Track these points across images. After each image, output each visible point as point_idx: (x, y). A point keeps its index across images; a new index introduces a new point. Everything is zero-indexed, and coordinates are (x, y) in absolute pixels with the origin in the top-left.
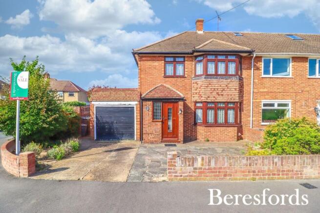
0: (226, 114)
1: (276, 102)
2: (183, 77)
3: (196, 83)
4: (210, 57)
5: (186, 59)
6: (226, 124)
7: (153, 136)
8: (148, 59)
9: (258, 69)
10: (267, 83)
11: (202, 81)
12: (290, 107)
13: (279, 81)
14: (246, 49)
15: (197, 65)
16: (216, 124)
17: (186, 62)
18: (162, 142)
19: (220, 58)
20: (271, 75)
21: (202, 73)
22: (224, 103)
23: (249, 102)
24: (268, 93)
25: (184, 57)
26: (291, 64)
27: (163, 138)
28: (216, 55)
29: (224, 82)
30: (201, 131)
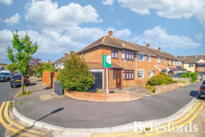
0: (131, 75)
1: (141, 70)
2: (117, 59)
3: (122, 62)
4: (127, 52)
5: (118, 51)
6: (131, 79)
7: (113, 86)
8: (106, 48)
9: (137, 58)
10: (139, 63)
11: (125, 61)
12: (144, 72)
13: (142, 62)
14: (136, 50)
15: (122, 54)
16: (129, 79)
17: (118, 52)
18: (116, 88)
19: (130, 52)
20: (140, 61)
21: (124, 58)
22: (131, 70)
23: (135, 69)
24: (139, 67)
25: (117, 50)
26: (144, 57)
27: (117, 86)
28: (129, 51)
29: (131, 62)
30: (124, 82)
